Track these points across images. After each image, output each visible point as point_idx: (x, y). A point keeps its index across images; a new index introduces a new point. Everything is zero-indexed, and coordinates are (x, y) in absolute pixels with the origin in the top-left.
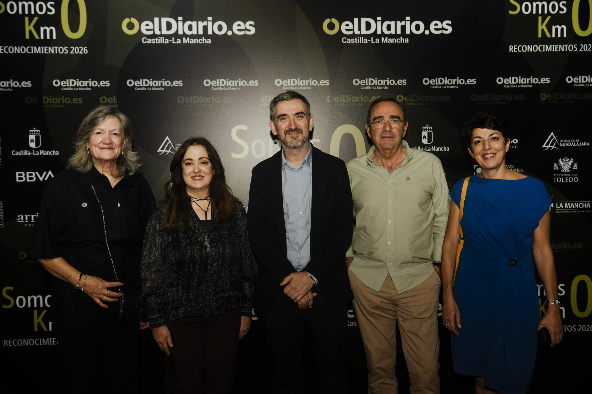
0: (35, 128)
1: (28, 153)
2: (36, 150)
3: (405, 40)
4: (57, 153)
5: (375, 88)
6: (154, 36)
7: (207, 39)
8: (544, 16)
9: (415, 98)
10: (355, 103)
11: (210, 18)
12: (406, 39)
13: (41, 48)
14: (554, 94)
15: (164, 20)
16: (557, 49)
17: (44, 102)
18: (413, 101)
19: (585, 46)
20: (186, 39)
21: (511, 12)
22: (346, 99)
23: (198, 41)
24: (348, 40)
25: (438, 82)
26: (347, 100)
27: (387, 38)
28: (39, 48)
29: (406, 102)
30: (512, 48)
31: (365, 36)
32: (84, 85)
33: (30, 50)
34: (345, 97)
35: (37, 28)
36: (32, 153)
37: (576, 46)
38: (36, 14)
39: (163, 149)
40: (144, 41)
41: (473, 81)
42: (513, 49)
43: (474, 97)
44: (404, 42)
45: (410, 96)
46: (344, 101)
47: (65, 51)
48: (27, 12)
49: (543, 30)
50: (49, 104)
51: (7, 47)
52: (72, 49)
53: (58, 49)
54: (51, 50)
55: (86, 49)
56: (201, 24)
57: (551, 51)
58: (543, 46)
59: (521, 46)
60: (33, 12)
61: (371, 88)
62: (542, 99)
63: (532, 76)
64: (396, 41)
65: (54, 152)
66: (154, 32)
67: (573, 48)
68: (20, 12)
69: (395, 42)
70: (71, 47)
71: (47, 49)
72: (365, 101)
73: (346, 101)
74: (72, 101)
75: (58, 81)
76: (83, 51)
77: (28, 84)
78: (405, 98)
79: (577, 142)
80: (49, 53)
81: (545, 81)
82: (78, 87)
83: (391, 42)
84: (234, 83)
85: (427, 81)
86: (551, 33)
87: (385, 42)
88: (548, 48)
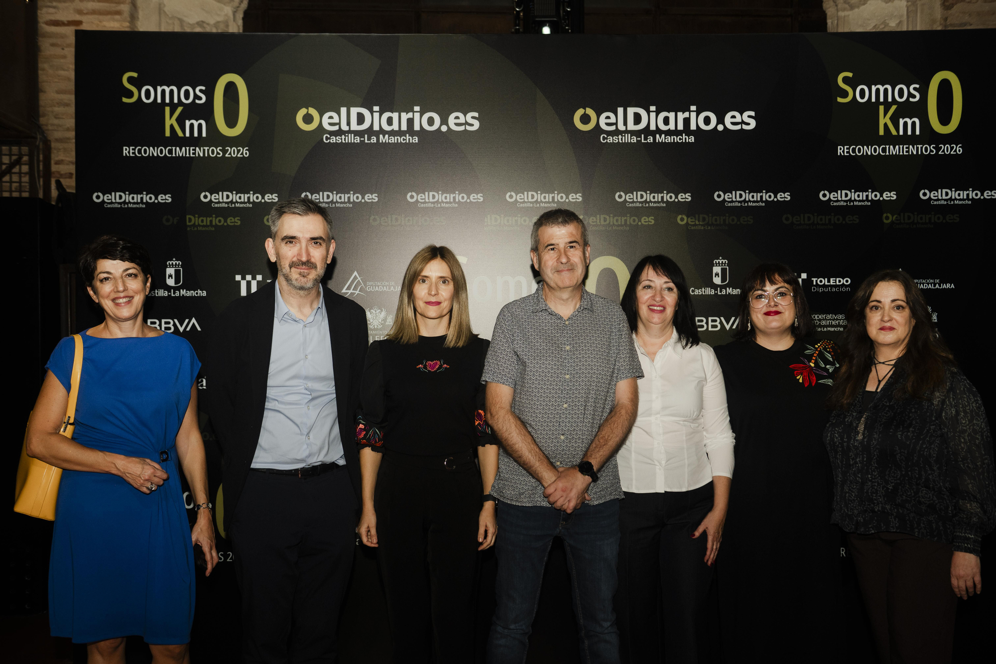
0: (174, 259)
1: (164, 293)
2: (176, 289)
3: (689, 139)
4: (204, 294)
5: (647, 205)
6: (340, 132)
7: (412, 138)
8: (887, 106)
9: (704, 219)
10: (618, 226)
11: (417, 108)
12: (690, 137)
13: (186, 150)
14: (902, 214)
15: (354, 111)
16: (907, 152)
17: (188, 224)
18: (701, 223)
19: (947, 147)
20: (384, 137)
21: (840, 100)
22: (605, 220)
23: (401, 140)
24: (608, 138)
25: (735, 197)
26: (608, 222)
27: (663, 136)
28: (184, 149)
29: (691, 225)
30: (841, 150)
31: (633, 133)
32: (242, 200)
33: (170, 152)
34: (604, 218)
35: (181, 121)
36: (170, 294)
37: (933, 147)
38: (180, 103)
39: (349, 288)
40: (327, 140)
41: (787, 196)
42: (843, 152)
43: (787, 219)
44: (687, 141)
45: (697, 216)
46: (603, 223)
47: (218, 153)
48: (167, 101)
49: (886, 125)
50: (194, 225)
51: (140, 148)
52: (228, 150)
53: (208, 150)
54: (199, 152)
55: (246, 150)
56: (405, 116)
57: (898, 154)
58: (886, 147)
59: (855, 147)
60: (176, 101)
61: (641, 205)
62: (885, 221)
63: (870, 189)
64: (677, 139)
65: (199, 291)
66: (340, 127)
67: (930, 149)
68: (159, 101)
69: (676, 141)
70: (226, 148)
71: (194, 150)
72: (632, 223)
73: (605, 223)
74: (227, 222)
75: (207, 194)
76: (242, 154)
77: (165, 198)
78: (689, 219)
79: (937, 283)
80: (197, 155)
81: (890, 196)
82: (235, 203)
83: (670, 141)
84: (450, 197)
85: (719, 196)
86: (897, 128)
87: (660, 141)
88: (893, 150)
